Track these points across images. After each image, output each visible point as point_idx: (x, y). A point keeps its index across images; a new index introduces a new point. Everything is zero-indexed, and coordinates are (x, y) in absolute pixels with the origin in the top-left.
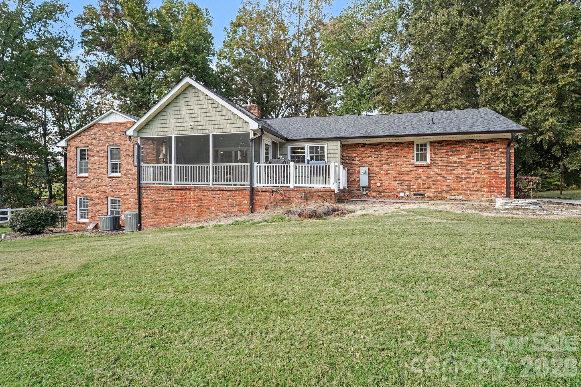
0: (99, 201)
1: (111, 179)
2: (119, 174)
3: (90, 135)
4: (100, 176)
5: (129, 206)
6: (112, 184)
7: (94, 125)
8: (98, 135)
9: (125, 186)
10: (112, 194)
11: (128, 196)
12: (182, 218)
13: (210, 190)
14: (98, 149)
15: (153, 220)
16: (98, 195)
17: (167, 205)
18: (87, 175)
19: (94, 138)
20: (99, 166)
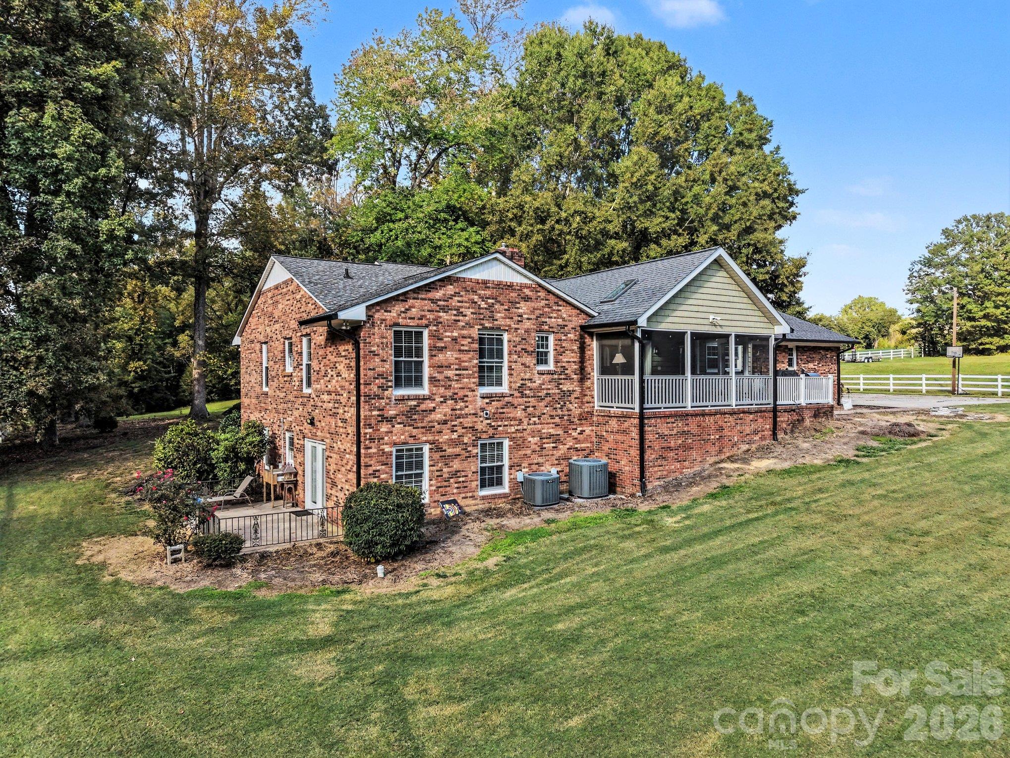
0: (457, 450)
1: (487, 401)
3: (433, 301)
4: (461, 393)
5: (529, 452)
6: (491, 409)
7: (449, 280)
8: (454, 302)
9: (519, 413)
10: (491, 431)
11: (525, 433)
13: (732, 413)
14: (455, 334)
15: (661, 468)
16: (455, 436)
17: (680, 442)
18: (424, 392)
19: (445, 309)
20: (457, 372)
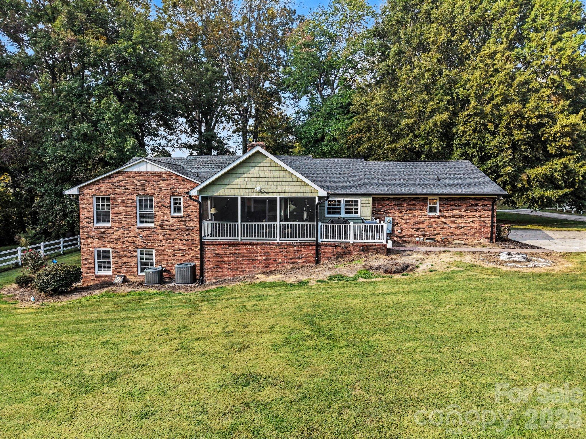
0: (126, 253)
1: (141, 230)
2: (152, 225)
3: (112, 183)
4: (127, 226)
5: (166, 257)
6: (144, 235)
7: (119, 173)
8: (123, 183)
9: (160, 237)
10: (144, 245)
11: (164, 247)
12: (248, 270)
13: (277, 245)
14: (124, 198)
15: (217, 273)
16: (124, 246)
17: (232, 259)
18: (109, 225)
19: (118, 187)
20: (125, 216)
